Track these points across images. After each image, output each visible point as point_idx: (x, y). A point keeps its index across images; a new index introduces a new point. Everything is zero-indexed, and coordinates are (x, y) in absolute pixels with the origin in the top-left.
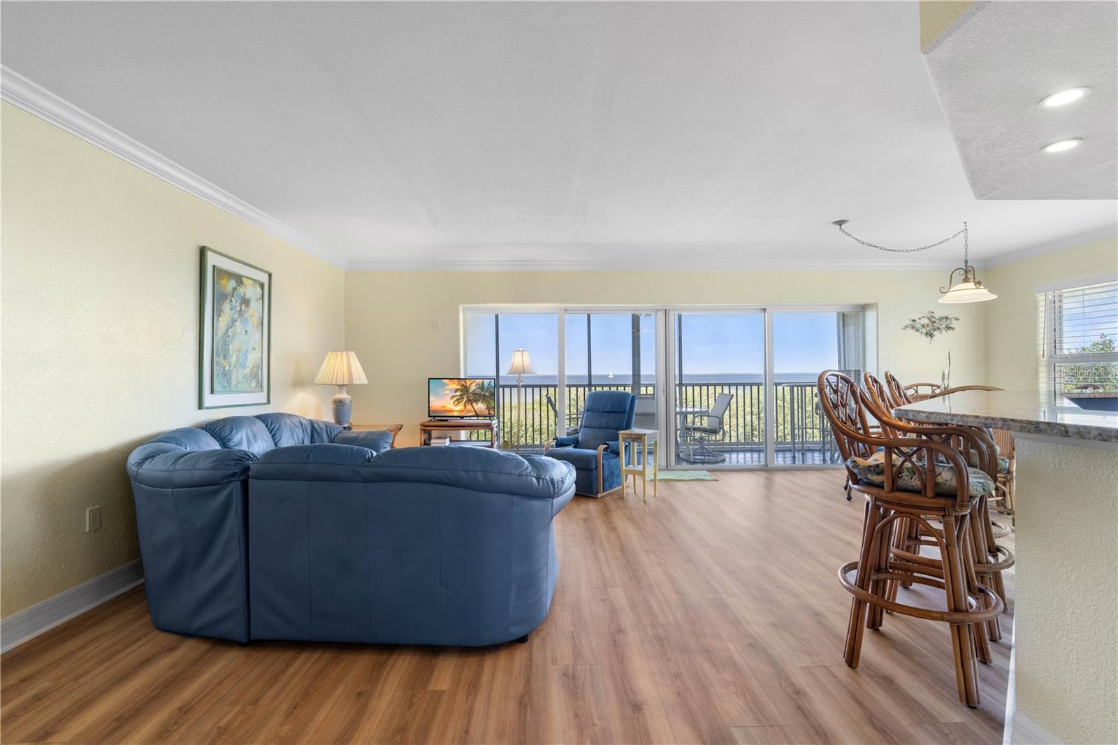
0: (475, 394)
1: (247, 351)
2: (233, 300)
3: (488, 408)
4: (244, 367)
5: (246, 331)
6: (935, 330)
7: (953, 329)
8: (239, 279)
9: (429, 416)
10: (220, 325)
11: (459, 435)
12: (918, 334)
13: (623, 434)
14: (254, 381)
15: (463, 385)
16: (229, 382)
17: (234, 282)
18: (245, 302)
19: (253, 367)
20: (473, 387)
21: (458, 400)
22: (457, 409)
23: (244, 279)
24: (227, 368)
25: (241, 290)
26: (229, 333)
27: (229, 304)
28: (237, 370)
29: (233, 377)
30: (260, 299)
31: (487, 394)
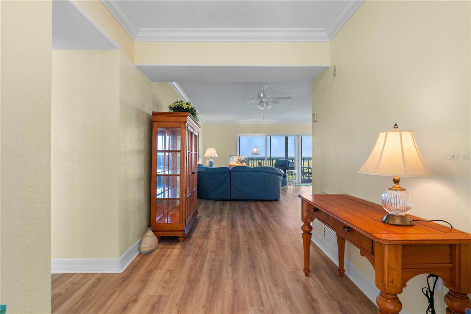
9: (229, 167)
13: (287, 171)
15: (239, 158)
20: (242, 158)
21: (238, 162)
22: (237, 165)
31: (247, 160)
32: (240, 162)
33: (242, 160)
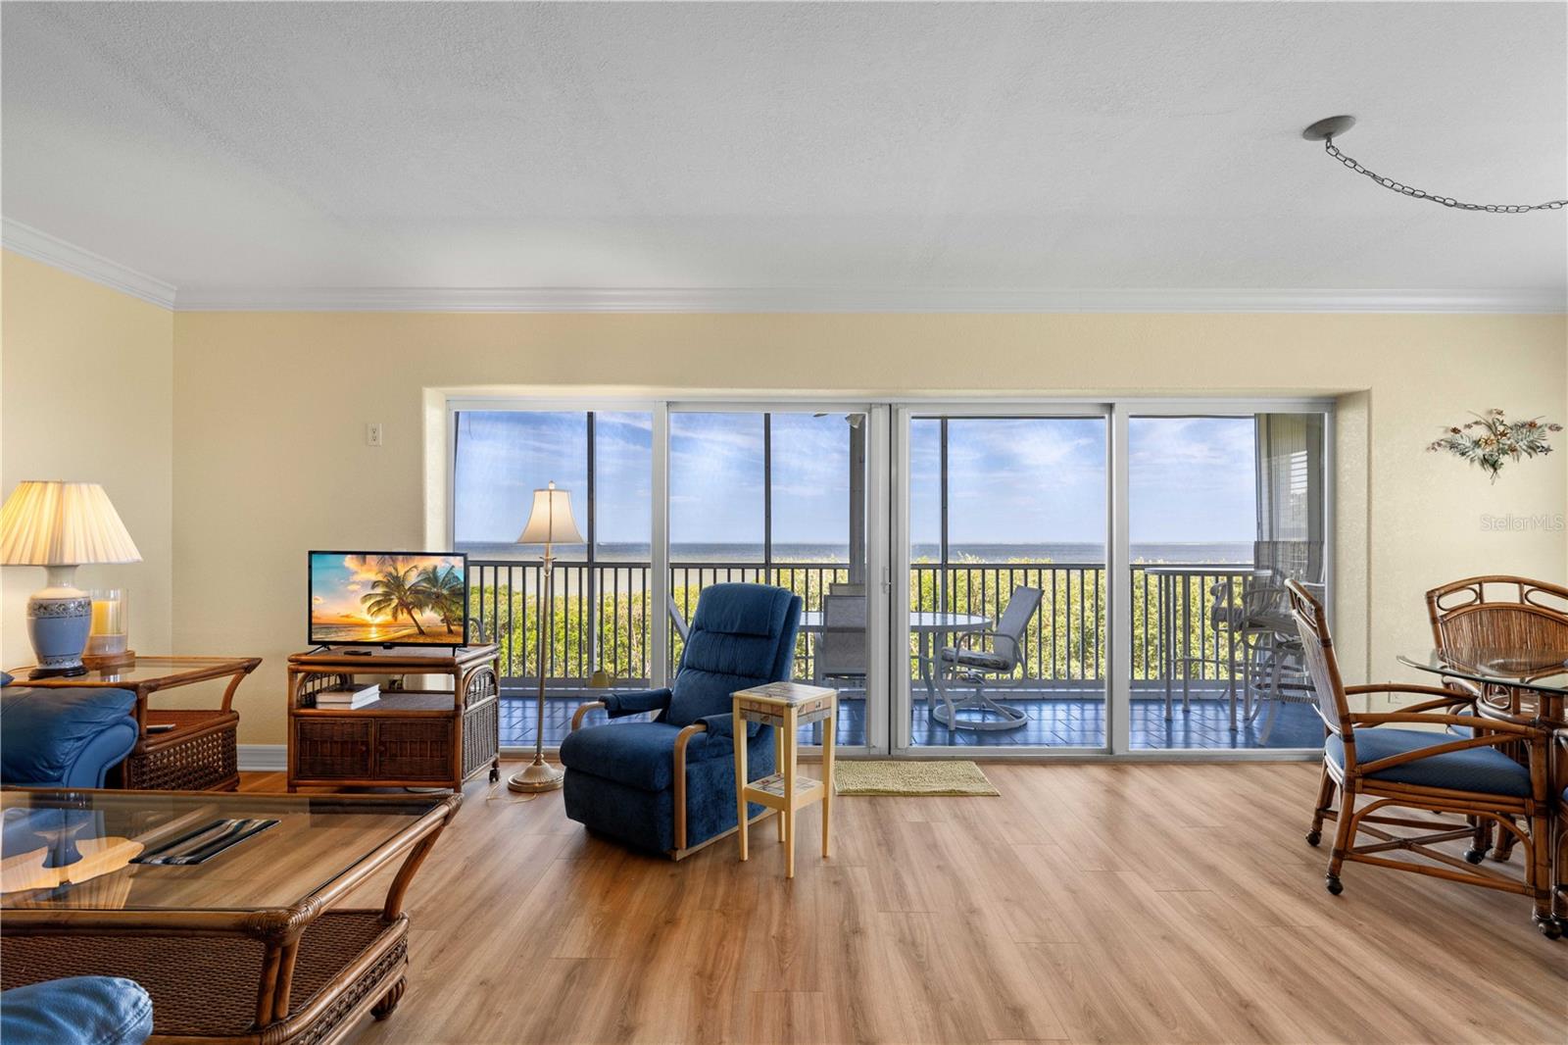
0: (417, 592)
3: (446, 620)
6: (1505, 452)
7: (1547, 450)
9: (311, 642)
11: (421, 682)
12: (1464, 462)
13: (741, 700)
15: (391, 574)
20: (413, 579)
21: (379, 602)
22: (375, 624)
31: (445, 592)
32: (395, 602)
33: (414, 590)
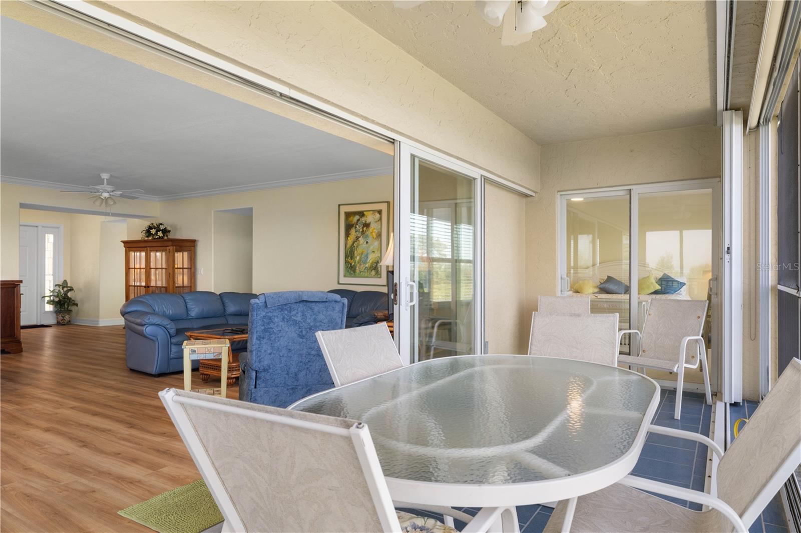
1: (367, 254)
2: (357, 226)
4: (365, 263)
5: (367, 242)
8: (361, 214)
10: (348, 242)
14: (373, 271)
16: (354, 271)
17: (358, 216)
18: (367, 225)
19: (372, 263)
23: (365, 213)
24: (353, 264)
25: (363, 220)
26: (354, 245)
27: (354, 230)
28: (360, 265)
29: (357, 268)
30: (379, 221)
